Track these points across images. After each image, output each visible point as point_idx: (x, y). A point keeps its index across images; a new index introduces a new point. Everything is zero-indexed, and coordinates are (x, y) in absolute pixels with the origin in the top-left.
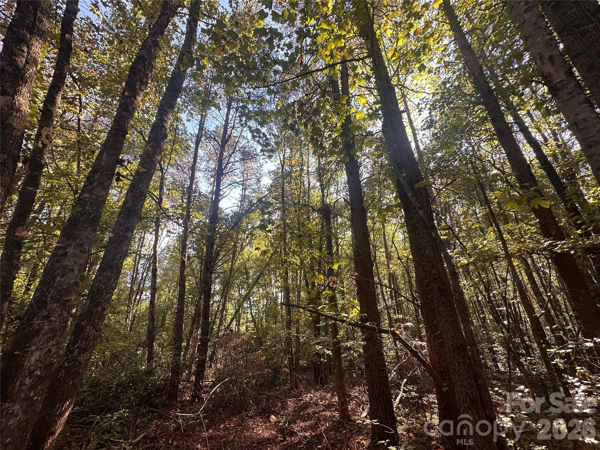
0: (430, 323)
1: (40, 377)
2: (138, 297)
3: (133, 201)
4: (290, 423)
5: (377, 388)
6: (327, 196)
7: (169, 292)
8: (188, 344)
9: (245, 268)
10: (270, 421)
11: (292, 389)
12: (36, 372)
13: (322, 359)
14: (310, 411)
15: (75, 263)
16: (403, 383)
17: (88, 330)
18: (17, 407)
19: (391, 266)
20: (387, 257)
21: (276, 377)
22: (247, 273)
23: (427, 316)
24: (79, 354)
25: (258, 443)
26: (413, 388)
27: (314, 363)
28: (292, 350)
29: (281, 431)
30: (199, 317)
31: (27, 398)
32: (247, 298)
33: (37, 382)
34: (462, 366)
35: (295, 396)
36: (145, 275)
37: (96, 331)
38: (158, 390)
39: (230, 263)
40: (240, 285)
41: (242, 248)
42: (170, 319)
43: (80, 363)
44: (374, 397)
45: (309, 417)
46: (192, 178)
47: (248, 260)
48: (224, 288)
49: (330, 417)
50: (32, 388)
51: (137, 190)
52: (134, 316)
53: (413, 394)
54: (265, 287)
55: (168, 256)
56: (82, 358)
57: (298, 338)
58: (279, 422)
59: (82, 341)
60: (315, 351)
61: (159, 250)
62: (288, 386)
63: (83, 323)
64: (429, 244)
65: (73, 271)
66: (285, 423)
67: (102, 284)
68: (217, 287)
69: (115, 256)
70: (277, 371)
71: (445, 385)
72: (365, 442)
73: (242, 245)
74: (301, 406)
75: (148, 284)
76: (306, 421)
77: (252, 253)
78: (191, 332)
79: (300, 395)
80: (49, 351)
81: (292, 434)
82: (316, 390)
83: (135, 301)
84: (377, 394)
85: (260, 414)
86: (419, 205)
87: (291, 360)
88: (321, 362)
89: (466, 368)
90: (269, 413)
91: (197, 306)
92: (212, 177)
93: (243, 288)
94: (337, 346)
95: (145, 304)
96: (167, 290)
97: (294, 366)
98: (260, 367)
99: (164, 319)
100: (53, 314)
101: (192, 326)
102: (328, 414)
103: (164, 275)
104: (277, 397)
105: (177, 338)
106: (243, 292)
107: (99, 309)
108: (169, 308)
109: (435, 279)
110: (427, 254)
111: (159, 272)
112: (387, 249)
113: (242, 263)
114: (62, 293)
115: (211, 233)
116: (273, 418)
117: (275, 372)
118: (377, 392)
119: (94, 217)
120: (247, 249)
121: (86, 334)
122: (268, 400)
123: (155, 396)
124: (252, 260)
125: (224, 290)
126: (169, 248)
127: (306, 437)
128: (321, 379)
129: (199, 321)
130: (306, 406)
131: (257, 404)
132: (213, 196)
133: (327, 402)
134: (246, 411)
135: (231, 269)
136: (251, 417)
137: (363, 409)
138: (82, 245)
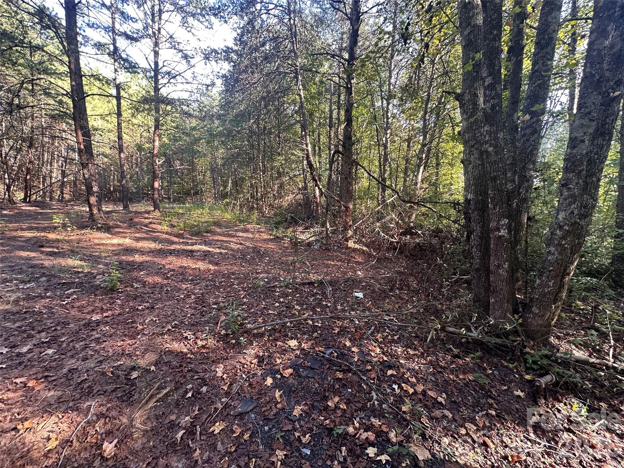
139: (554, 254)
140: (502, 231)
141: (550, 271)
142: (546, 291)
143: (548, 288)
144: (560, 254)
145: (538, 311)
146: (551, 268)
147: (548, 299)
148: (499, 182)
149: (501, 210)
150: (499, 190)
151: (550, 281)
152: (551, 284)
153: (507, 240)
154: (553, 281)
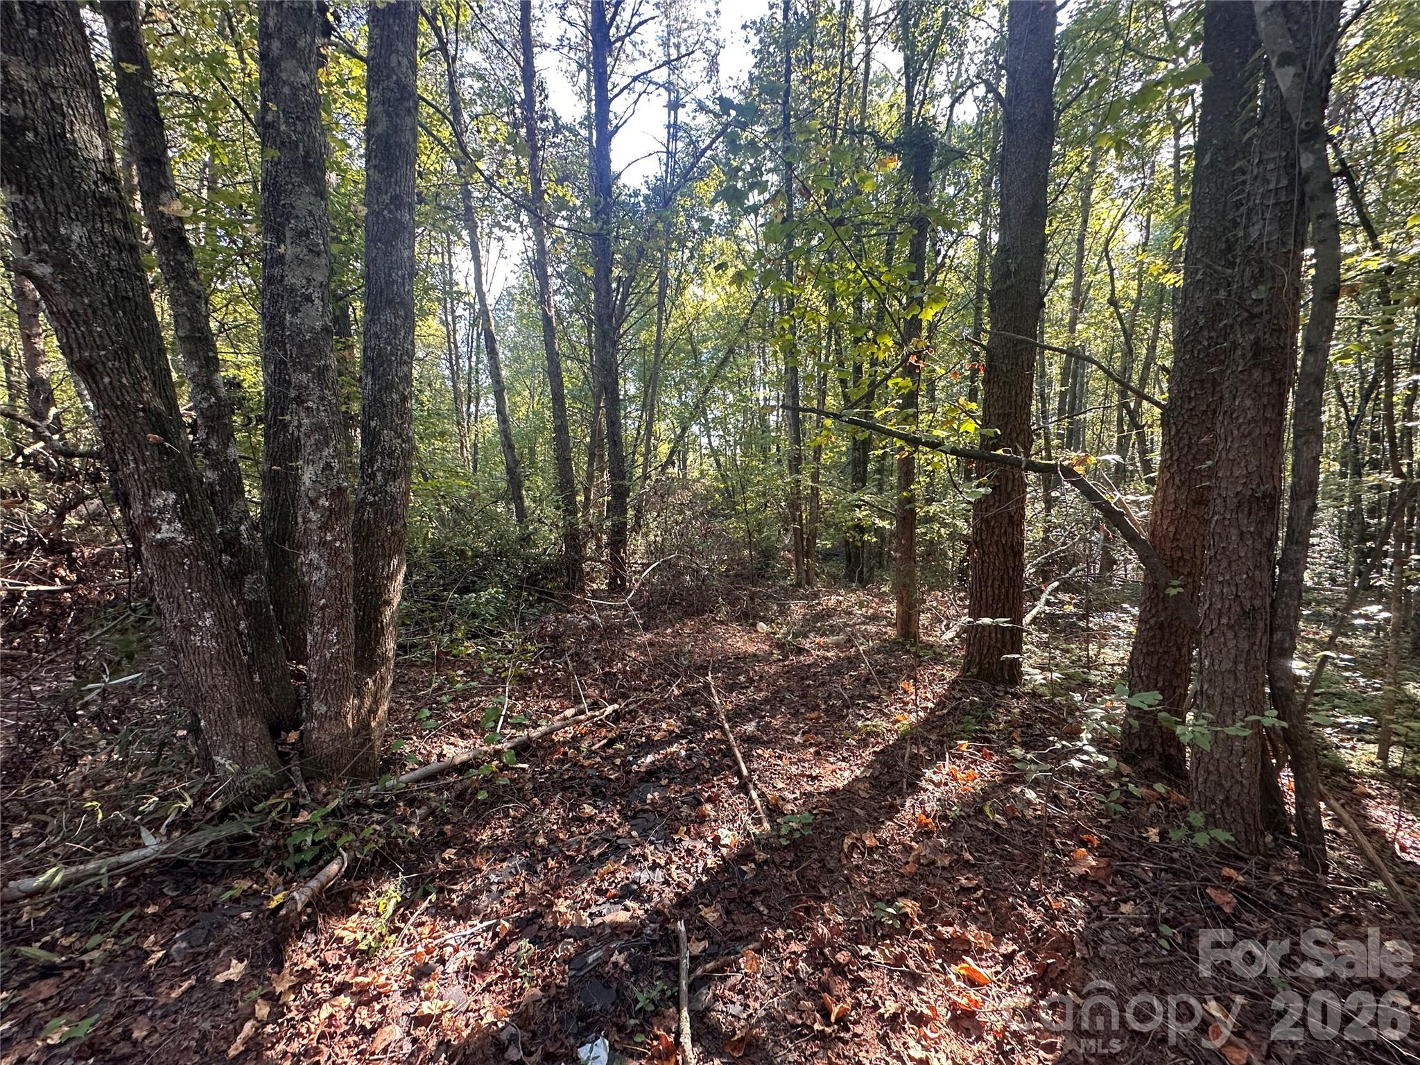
0: (1180, 449)
1: (330, 510)
2: (473, 409)
3: (388, 114)
4: (796, 636)
5: (992, 586)
6: (922, 103)
7: (532, 397)
8: (587, 498)
9: (690, 340)
10: (756, 631)
11: (799, 585)
12: (321, 502)
13: (866, 537)
14: (837, 621)
15: (309, 280)
16: (1050, 588)
17: (387, 439)
18: (314, 555)
19: (1079, 327)
20: (1075, 300)
21: (767, 565)
22: (695, 353)
23: (1178, 432)
24: (386, 481)
25: (737, 658)
26: (1072, 599)
27: (847, 543)
28: (801, 516)
29: (780, 646)
30: (601, 447)
31: (323, 543)
32: (699, 410)
33: (330, 516)
34: (1249, 543)
35: (805, 597)
36: (474, 359)
37: (403, 441)
38: (547, 568)
39: (655, 328)
40: (682, 381)
41: (680, 290)
42: (544, 452)
43: (394, 499)
44: (983, 602)
45: (834, 630)
46: (528, 73)
47: (696, 319)
48: (647, 387)
49: (877, 633)
50: (324, 527)
51: (388, 77)
52: (475, 445)
53: (1070, 609)
54: (740, 386)
55: (512, 314)
56: (392, 488)
57: (815, 493)
58: (774, 634)
59: (383, 459)
60: (853, 519)
61: (490, 300)
62: (791, 579)
63: (373, 424)
64: (1271, 202)
65: (308, 299)
66: (786, 635)
67: (382, 341)
68: (630, 387)
69: (390, 276)
70: (768, 554)
71: (1175, 583)
72: (947, 674)
73: (678, 280)
74: (817, 614)
75: (486, 380)
76: (827, 636)
77: (704, 300)
78: (590, 477)
79: (816, 595)
80: (328, 466)
81: (800, 651)
82: (850, 590)
83: (469, 416)
84: (990, 599)
85: (738, 619)
86: (1287, 45)
87: (798, 534)
88: (863, 543)
89: (1259, 546)
90: (754, 618)
91: (594, 424)
92: (581, 67)
93: (688, 389)
94: (907, 507)
95: (491, 423)
96: (526, 393)
97: (803, 546)
98: (733, 546)
99: (532, 451)
100: (309, 395)
101: (590, 464)
102: (872, 629)
103: (515, 361)
104: (769, 597)
105: (565, 484)
106: (689, 398)
107: (394, 396)
108: (539, 430)
109: (1253, 316)
110: (1255, 235)
111: (503, 353)
112: (1079, 276)
113: (681, 327)
114: (308, 350)
115: (600, 224)
116: (762, 627)
117: (765, 556)
118: (990, 593)
119: (307, 152)
120: (692, 290)
121: (387, 446)
122: (752, 599)
123: (545, 578)
124: (707, 320)
125: (646, 392)
126: (510, 294)
127: (827, 659)
128: (861, 572)
129: (602, 456)
130: (828, 614)
131: (732, 604)
132: (591, 133)
133: (871, 611)
134: (711, 612)
135: (659, 344)
136: (721, 622)
137: (948, 627)
138: (306, 233)
139: (319, 568)
140: (165, 527)
141: (323, 608)
142: (328, 656)
143: (330, 648)
144: (332, 565)
145: (324, 709)
146: (323, 601)
147: (336, 673)
148: (107, 380)
149: (142, 468)
150: (116, 407)
151: (329, 632)
152: (332, 637)
153: (186, 552)
154: (335, 630)
